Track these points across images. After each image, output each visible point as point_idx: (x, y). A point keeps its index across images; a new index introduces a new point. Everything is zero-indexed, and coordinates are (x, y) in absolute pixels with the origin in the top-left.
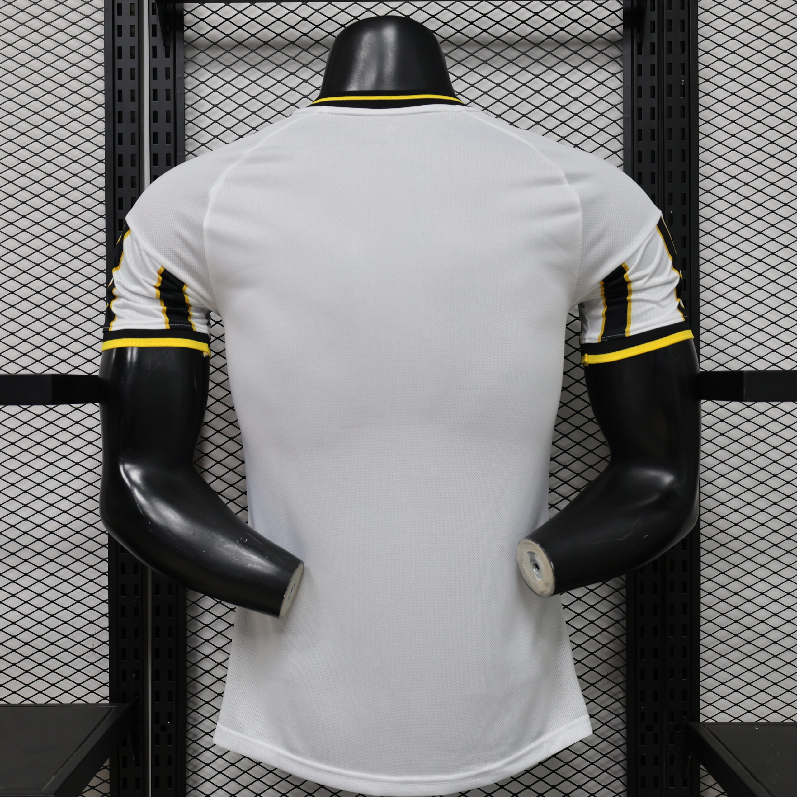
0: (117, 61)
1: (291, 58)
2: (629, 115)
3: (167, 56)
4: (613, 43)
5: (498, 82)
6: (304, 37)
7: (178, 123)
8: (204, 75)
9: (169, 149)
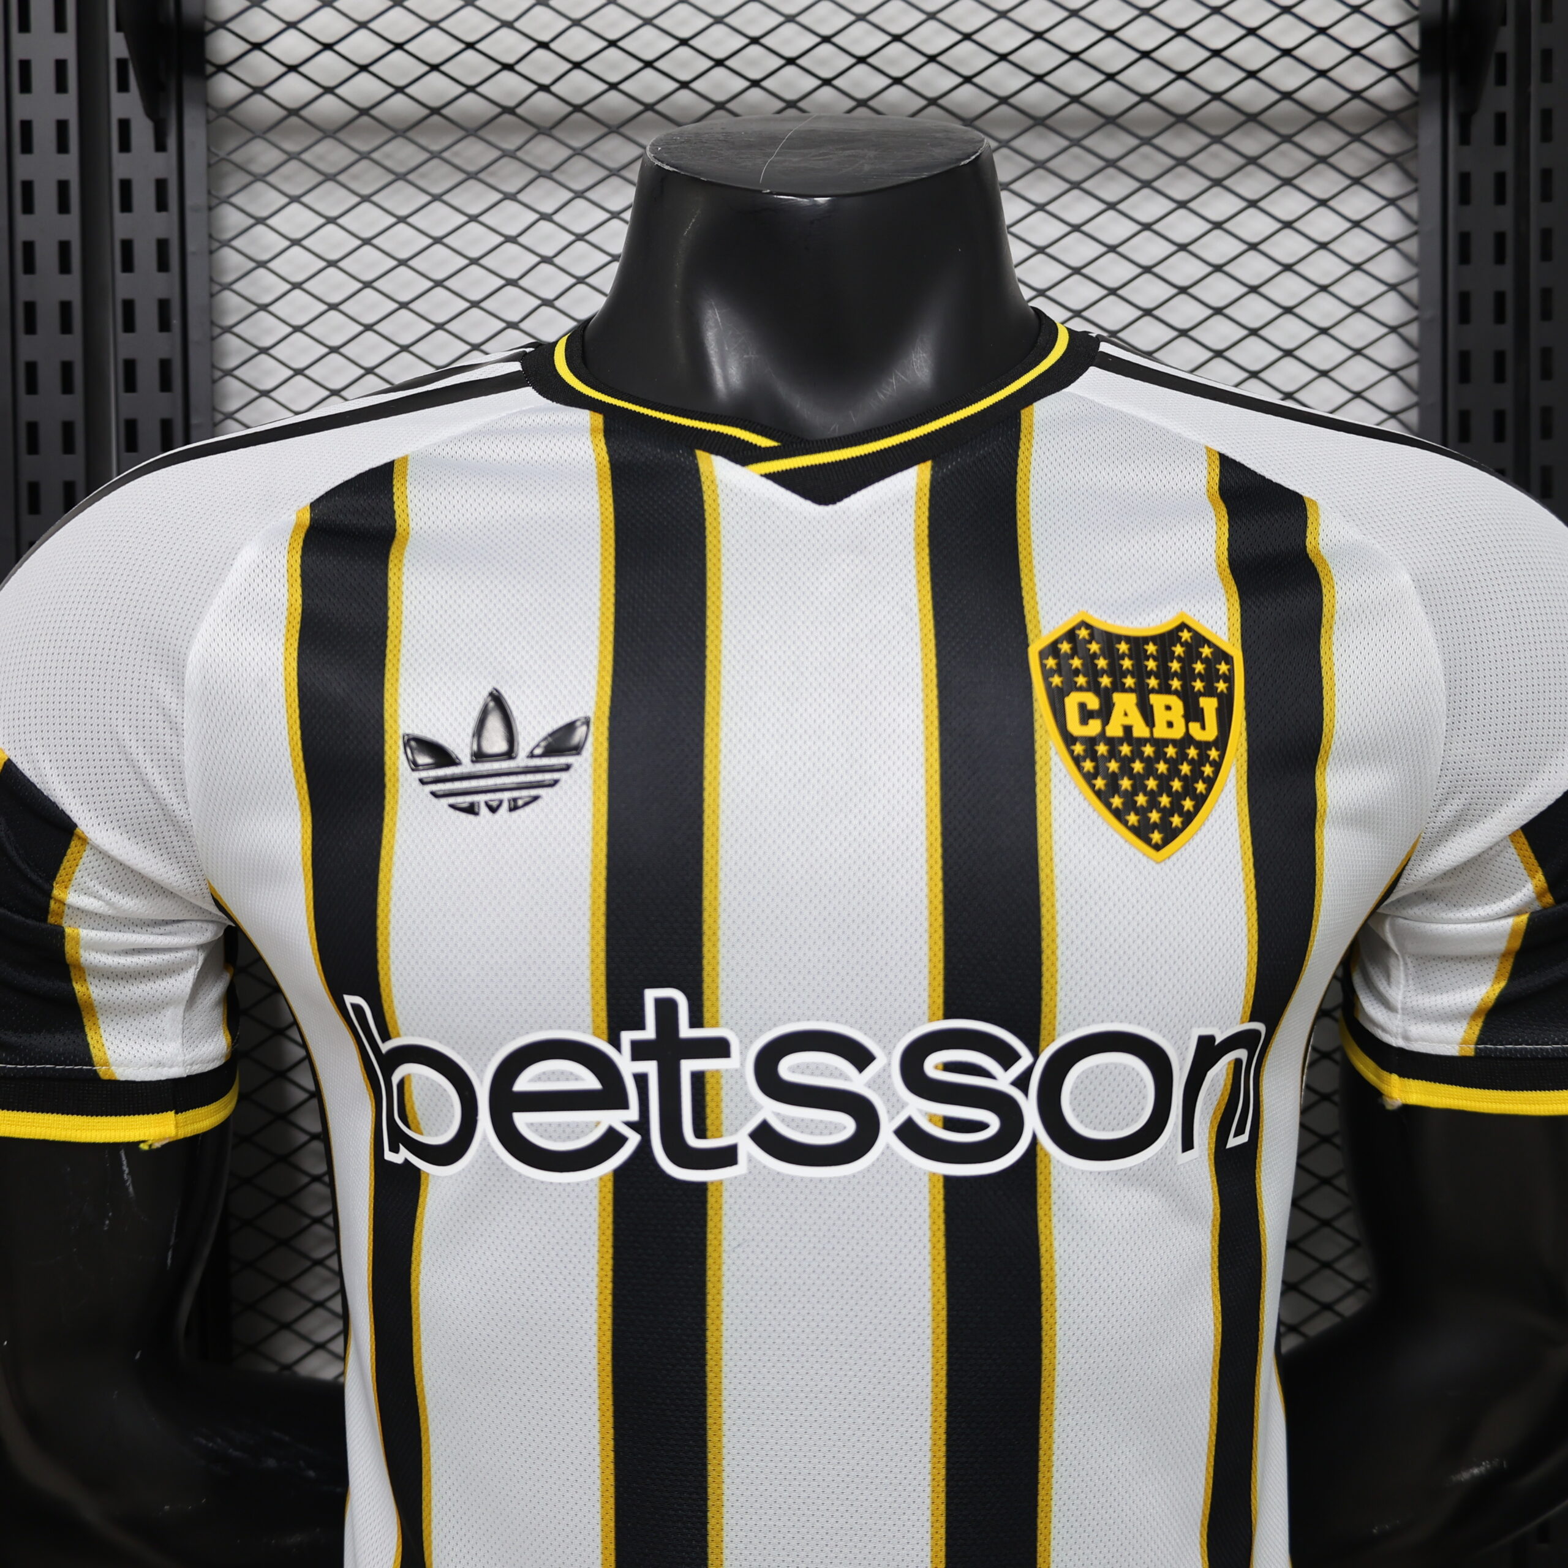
0: (20, 159)
1: (505, 154)
2: (1433, 312)
3: (160, 146)
4: (1388, 118)
5: (1076, 220)
6: (542, 96)
7: (194, 335)
8: (263, 200)
9: (168, 405)
